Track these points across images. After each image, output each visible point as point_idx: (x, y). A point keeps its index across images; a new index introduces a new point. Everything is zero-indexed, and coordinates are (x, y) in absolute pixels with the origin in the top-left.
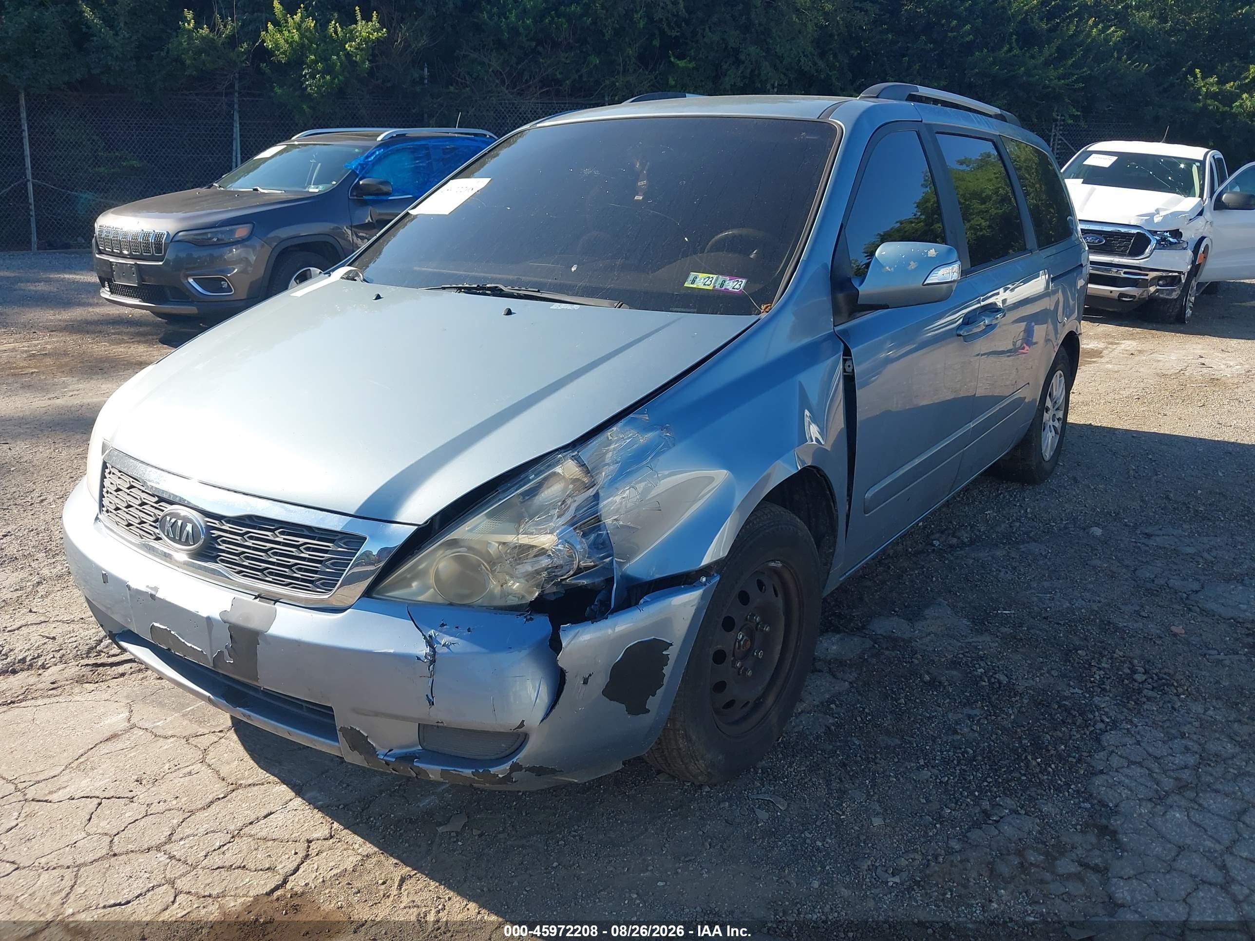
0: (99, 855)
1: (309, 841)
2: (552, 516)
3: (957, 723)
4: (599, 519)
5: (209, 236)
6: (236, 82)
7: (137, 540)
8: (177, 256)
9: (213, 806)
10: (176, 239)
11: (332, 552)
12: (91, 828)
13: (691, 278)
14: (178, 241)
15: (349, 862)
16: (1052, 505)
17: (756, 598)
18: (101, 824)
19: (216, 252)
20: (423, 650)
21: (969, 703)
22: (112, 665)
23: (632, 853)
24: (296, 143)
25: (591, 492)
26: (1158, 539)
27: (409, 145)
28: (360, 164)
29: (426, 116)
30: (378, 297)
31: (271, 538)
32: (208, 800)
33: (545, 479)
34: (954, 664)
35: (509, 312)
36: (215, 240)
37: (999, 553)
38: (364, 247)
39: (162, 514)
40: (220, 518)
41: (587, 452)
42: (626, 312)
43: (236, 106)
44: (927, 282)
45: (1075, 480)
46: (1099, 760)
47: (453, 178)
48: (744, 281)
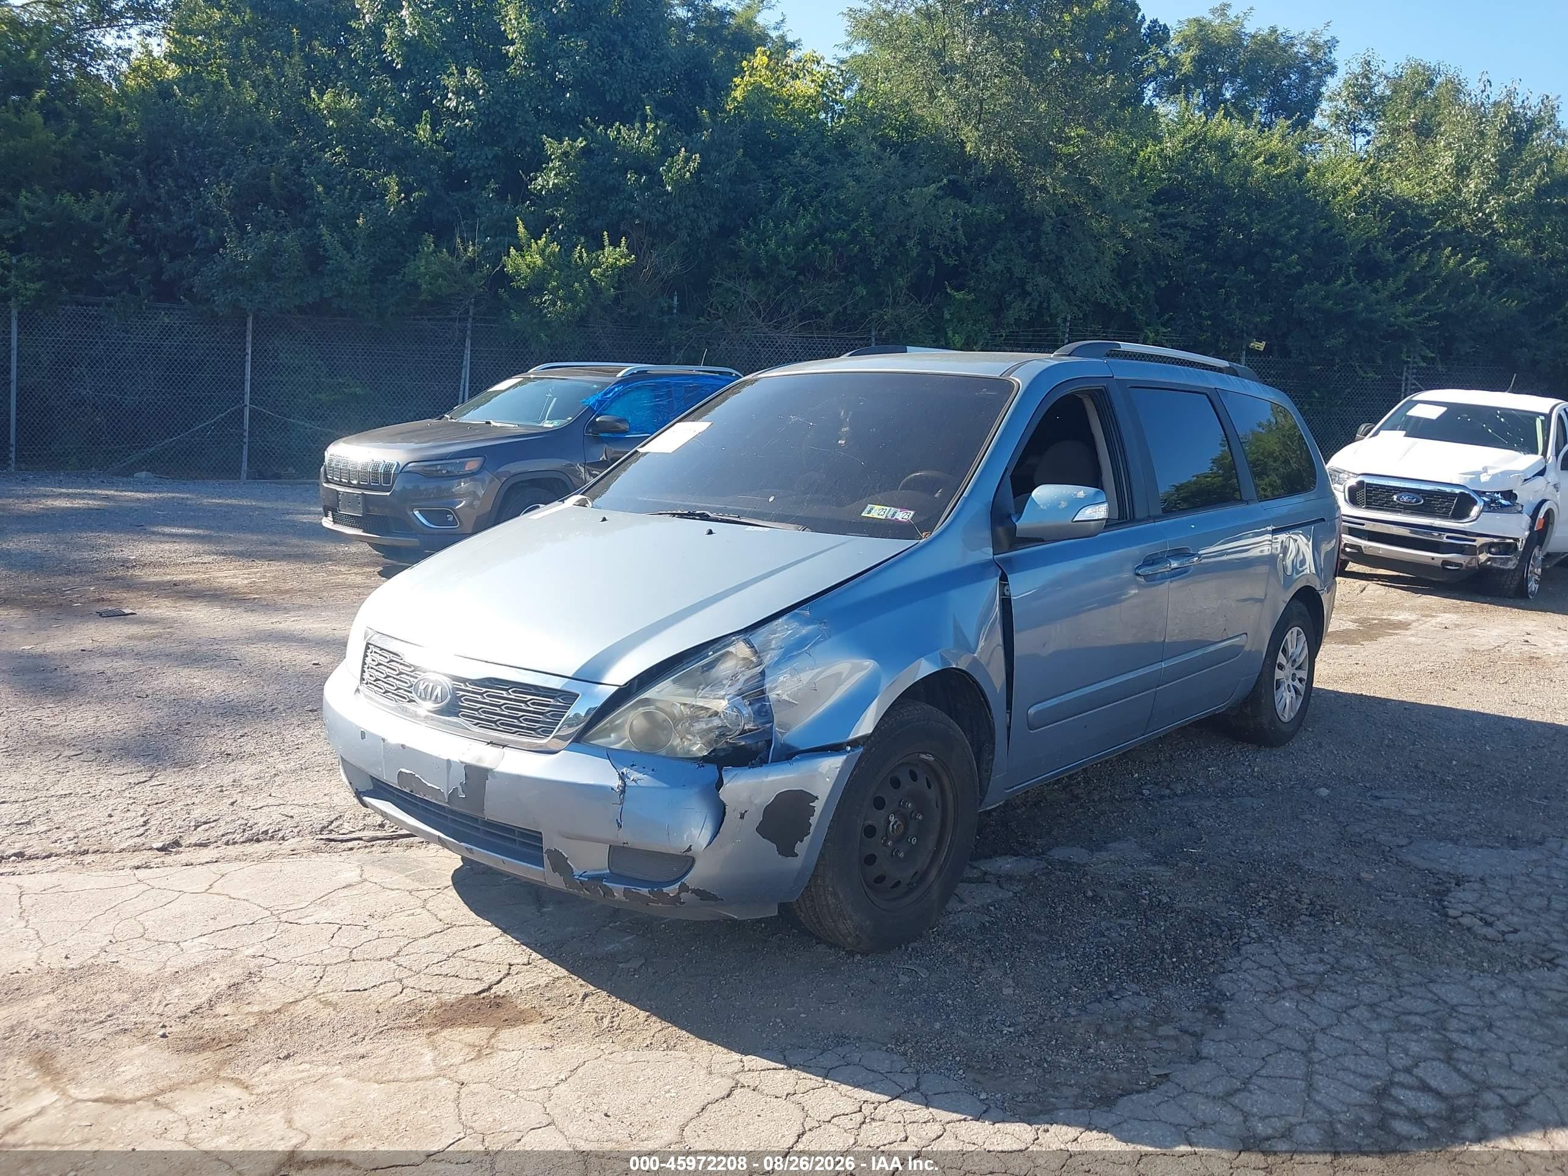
0: (342, 960)
1: (510, 965)
2: (724, 685)
3: (1108, 929)
4: (763, 692)
5: (439, 467)
6: (472, 307)
7: (393, 704)
8: (404, 487)
9: (433, 936)
10: (406, 469)
11: (553, 706)
12: (334, 942)
13: (868, 508)
14: (408, 472)
15: (543, 981)
16: (1284, 767)
17: (907, 784)
18: (342, 940)
19: (444, 484)
20: (616, 783)
21: (1124, 915)
22: (342, 841)
23: (783, 994)
24: (532, 376)
25: (759, 669)
26: (1385, 801)
27: (652, 382)
28: (597, 400)
29: (673, 347)
30: (604, 519)
31: (505, 695)
32: (429, 933)
33: (722, 655)
34: (1122, 886)
35: (710, 532)
36: (444, 472)
37: (1207, 804)
38: (593, 480)
39: (416, 680)
40: (464, 681)
41: (758, 638)
42: (808, 533)
43: (469, 332)
44: (1075, 519)
45: (1320, 745)
46: (1232, 963)
47: (680, 421)
48: (912, 513)
